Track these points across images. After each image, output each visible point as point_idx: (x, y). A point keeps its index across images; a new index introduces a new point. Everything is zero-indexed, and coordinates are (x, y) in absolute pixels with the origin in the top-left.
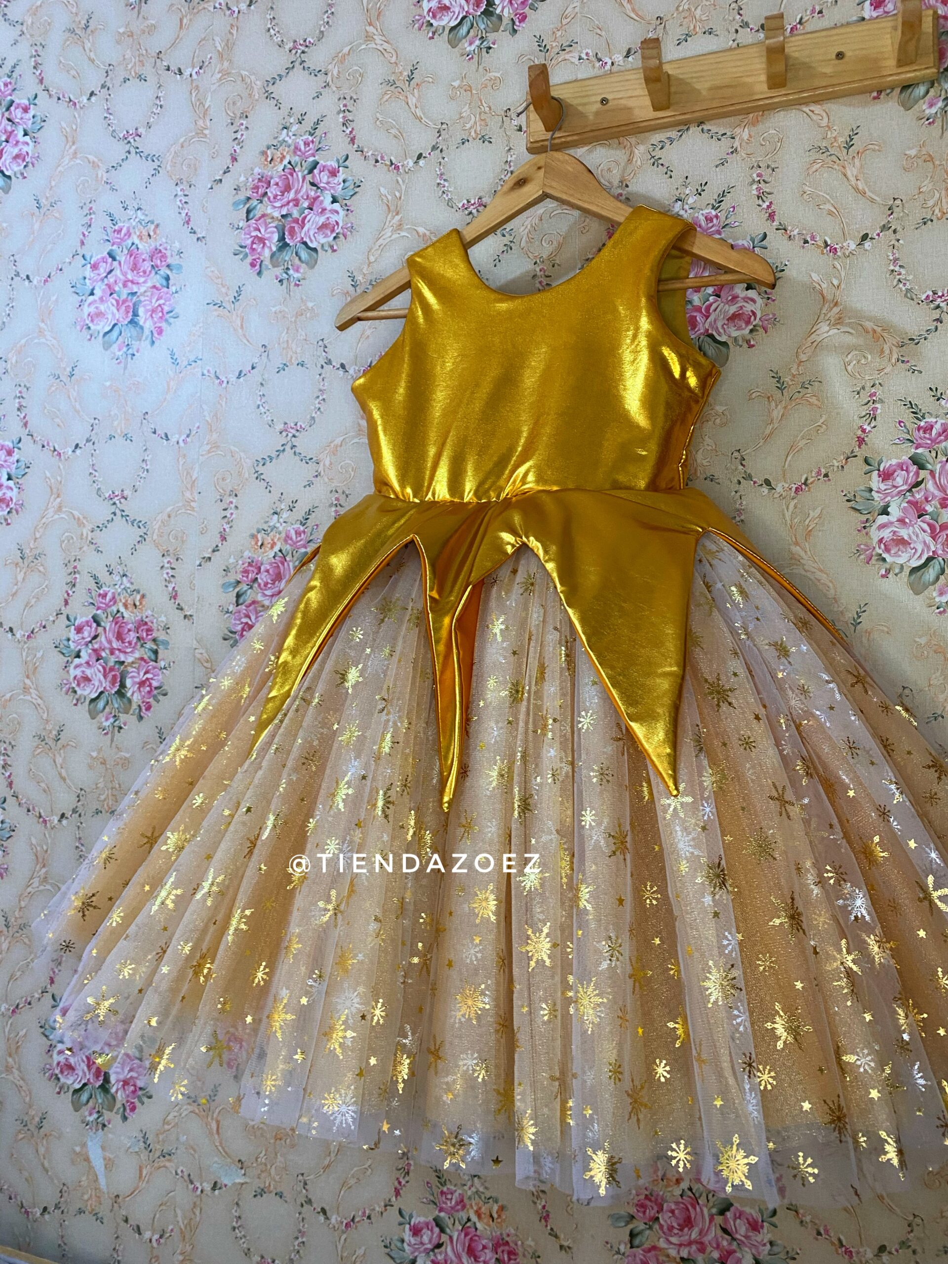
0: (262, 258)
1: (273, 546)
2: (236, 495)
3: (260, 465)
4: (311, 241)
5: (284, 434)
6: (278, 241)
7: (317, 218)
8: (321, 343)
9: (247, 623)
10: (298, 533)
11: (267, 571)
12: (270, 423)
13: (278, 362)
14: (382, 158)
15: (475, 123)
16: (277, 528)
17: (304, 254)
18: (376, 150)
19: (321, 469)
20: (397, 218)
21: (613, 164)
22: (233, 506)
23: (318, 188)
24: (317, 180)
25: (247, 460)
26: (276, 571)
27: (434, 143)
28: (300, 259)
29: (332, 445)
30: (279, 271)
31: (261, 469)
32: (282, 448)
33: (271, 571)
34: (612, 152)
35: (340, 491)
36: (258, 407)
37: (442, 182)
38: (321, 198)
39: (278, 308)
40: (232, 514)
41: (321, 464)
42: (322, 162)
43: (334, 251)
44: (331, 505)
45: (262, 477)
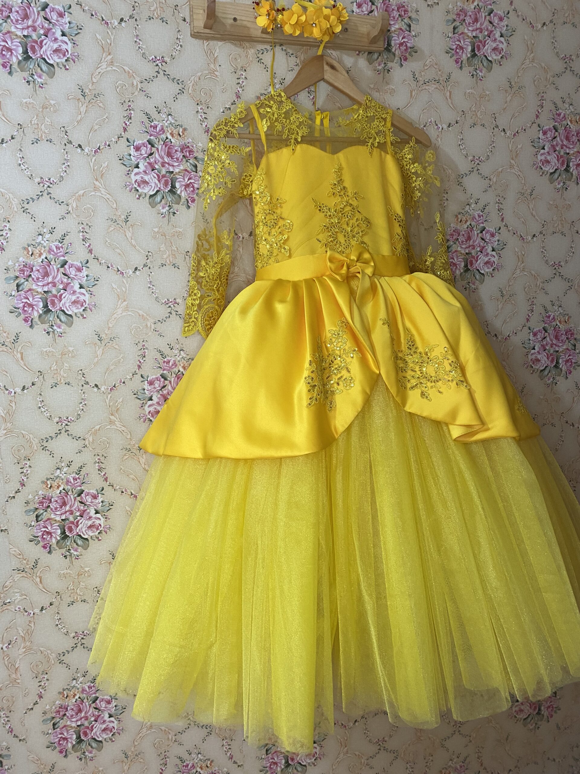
0: (11, 63)
1: (40, 255)
2: (9, 222)
3: (25, 203)
4: (49, 59)
5: (42, 185)
6: (23, 53)
7: (52, 44)
8: (62, 129)
9: (26, 302)
10: (57, 248)
11: (38, 270)
12: (30, 176)
13: (32, 137)
14: (96, 14)
15: (157, 8)
16: (42, 244)
17: (44, 67)
18: (91, 7)
19: (70, 209)
20: (110, 57)
21: (238, 57)
22: (7, 228)
23: (50, 22)
24: (49, 17)
25: (15, 200)
26: (45, 271)
27: (131, 14)
28: (41, 69)
29: (77, 195)
30: (26, 74)
31: (26, 206)
32: (41, 194)
33: (40, 271)
34: (237, 48)
35: (85, 224)
36: (20, 165)
37: (138, 40)
38: (54, 30)
39: (28, 100)
40: (7, 234)
41: (70, 206)
42: (51, 5)
43: (67, 69)
44: (79, 232)
45: (28, 211)
